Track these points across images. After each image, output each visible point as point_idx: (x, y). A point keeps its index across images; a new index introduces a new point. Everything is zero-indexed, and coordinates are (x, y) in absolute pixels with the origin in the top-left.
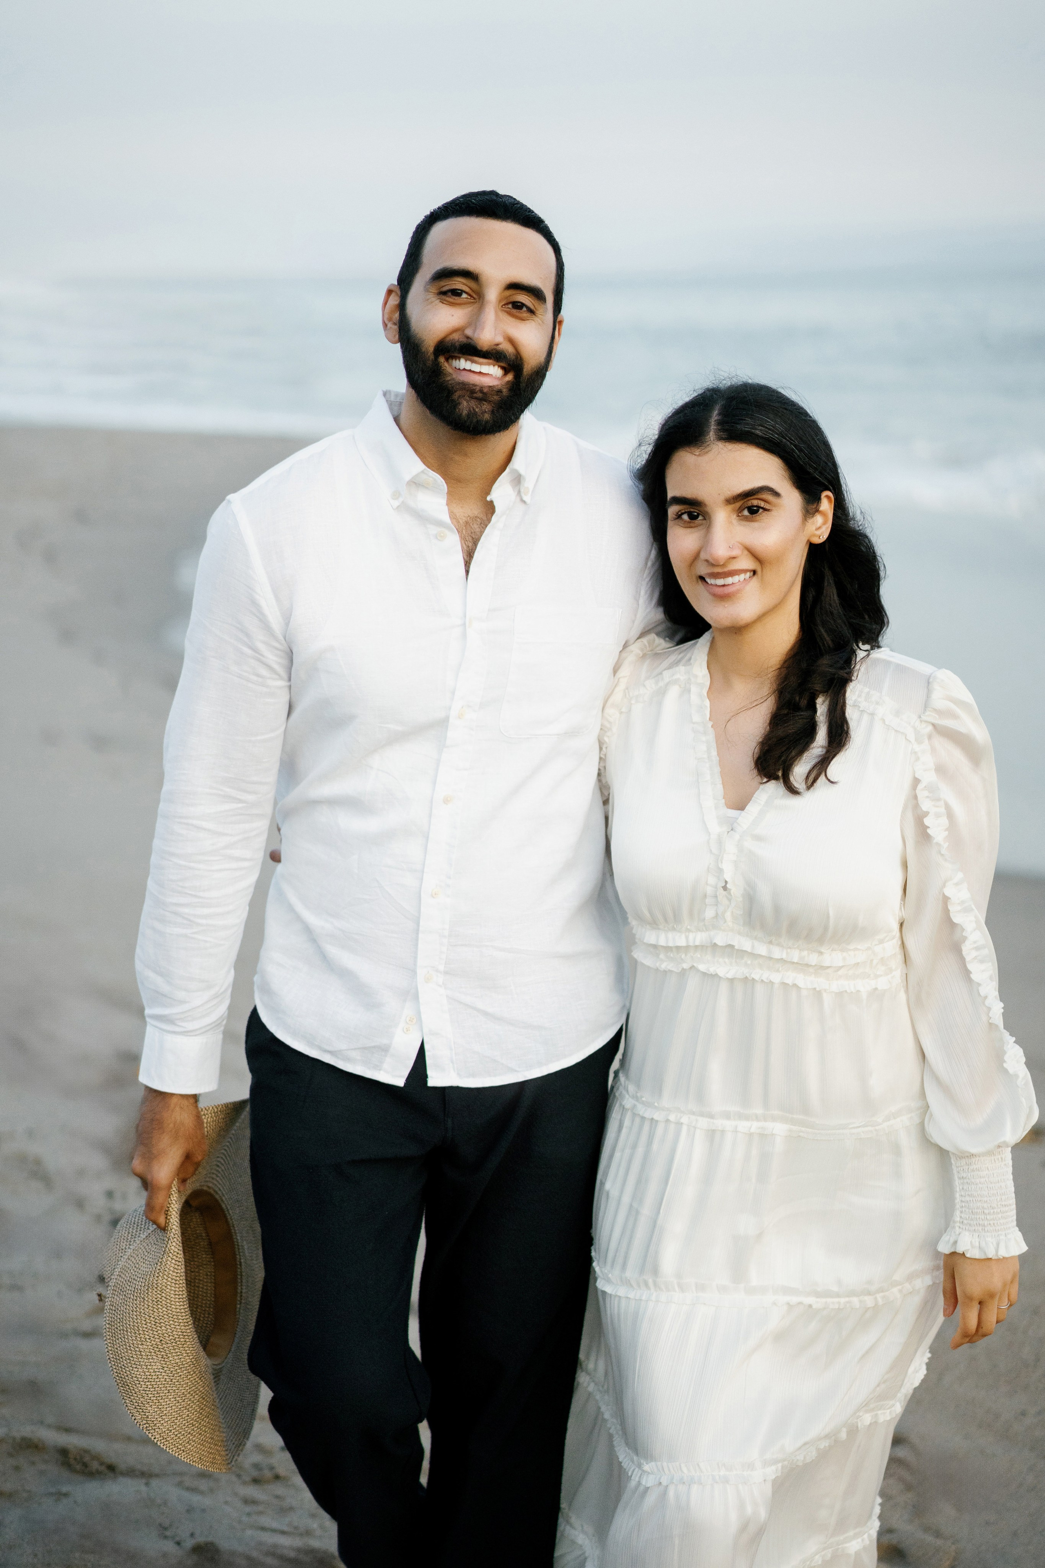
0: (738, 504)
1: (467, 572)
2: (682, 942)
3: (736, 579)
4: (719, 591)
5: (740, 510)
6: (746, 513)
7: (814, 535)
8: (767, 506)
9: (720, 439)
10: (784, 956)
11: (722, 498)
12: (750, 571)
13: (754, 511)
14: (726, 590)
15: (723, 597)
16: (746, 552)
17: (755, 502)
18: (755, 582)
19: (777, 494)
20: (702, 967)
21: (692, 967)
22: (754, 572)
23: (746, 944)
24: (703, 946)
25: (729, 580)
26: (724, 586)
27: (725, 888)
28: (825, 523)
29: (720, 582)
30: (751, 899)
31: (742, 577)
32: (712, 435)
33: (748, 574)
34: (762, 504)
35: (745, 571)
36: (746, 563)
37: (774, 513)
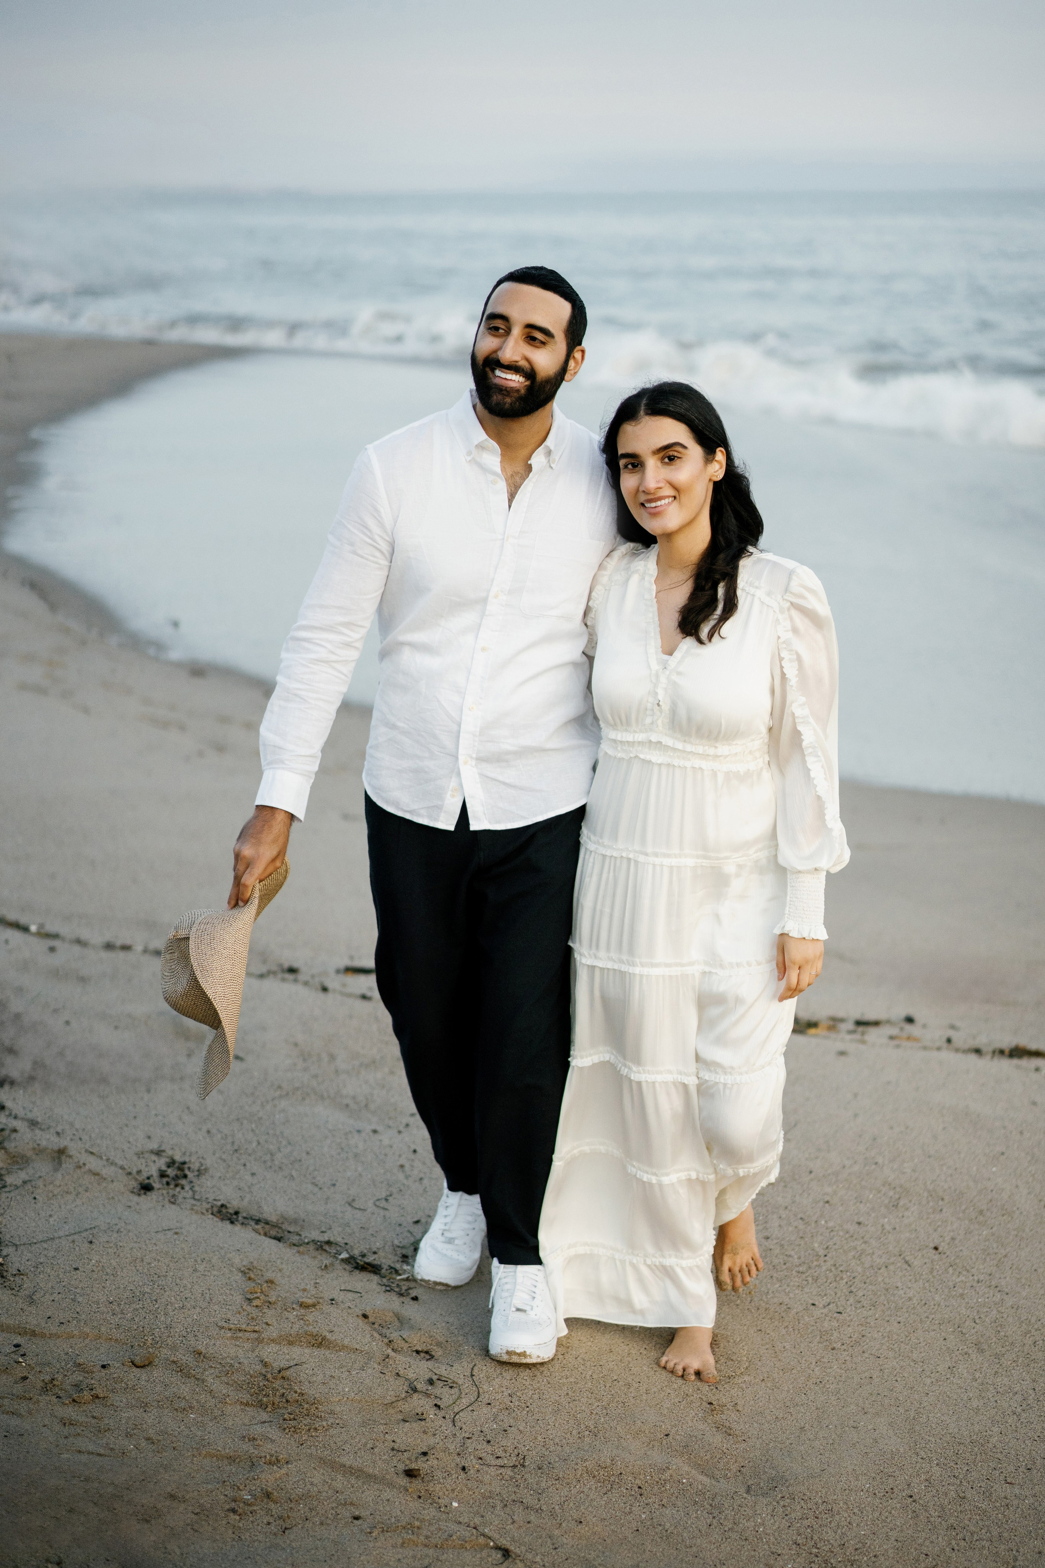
0: (661, 454)
1: (510, 507)
2: (630, 739)
3: (663, 502)
4: (652, 511)
5: (662, 459)
6: (666, 460)
7: (714, 476)
8: (679, 455)
9: (647, 414)
10: (693, 750)
11: (650, 451)
12: (672, 497)
13: (671, 459)
14: (657, 510)
15: (655, 514)
16: (668, 485)
17: (671, 453)
18: (675, 504)
19: (685, 447)
20: (642, 756)
21: (636, 757)
22: (675, 497)
23: (669, 741)
24: (643, 742)
25: (659, 503)
26: (656, 507)
27: (658, 705)
28: (721, 468)
29: (653, 505)
30: (674, 712)
31: (667, 501)
32: (642, 413)
33: (671, 499)
34: (676, 454)
35: (668, 497)
36: (669, 492)
37: (683, 459)
